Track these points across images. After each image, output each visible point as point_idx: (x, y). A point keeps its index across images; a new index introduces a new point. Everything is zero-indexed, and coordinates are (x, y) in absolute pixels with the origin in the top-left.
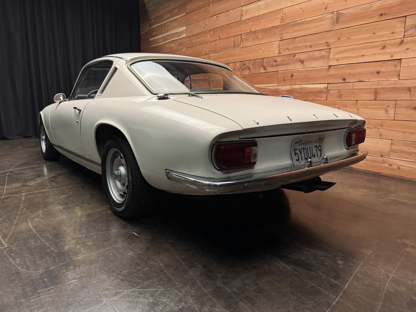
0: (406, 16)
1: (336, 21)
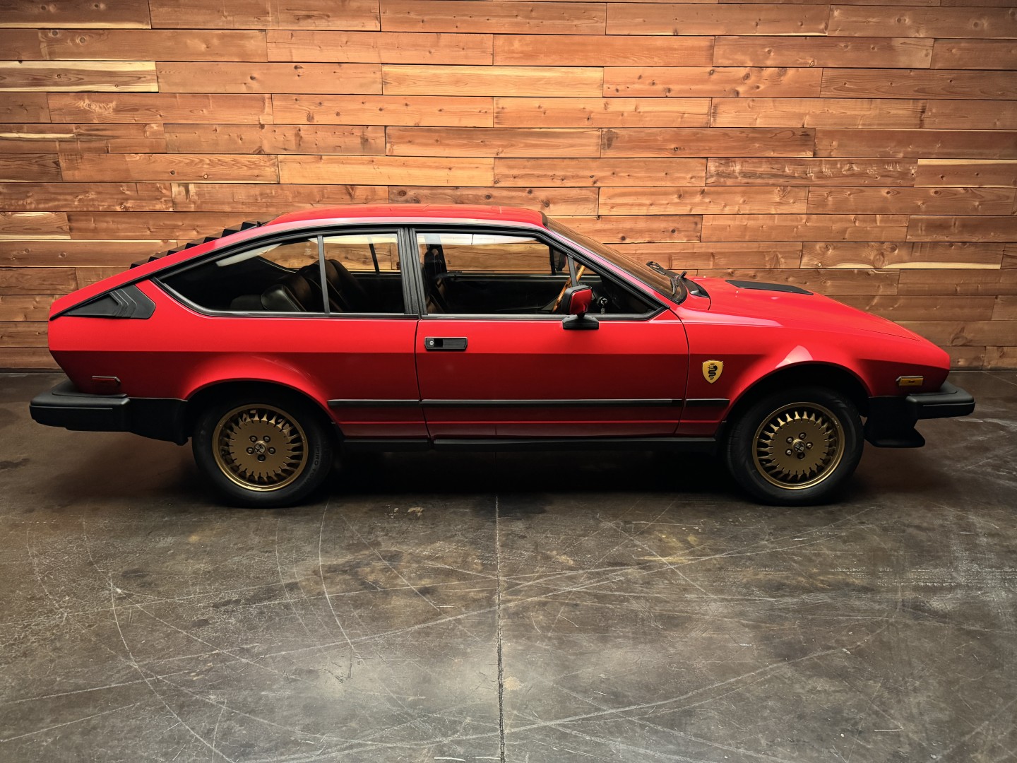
0: (707, 157)
1: (606, 144)
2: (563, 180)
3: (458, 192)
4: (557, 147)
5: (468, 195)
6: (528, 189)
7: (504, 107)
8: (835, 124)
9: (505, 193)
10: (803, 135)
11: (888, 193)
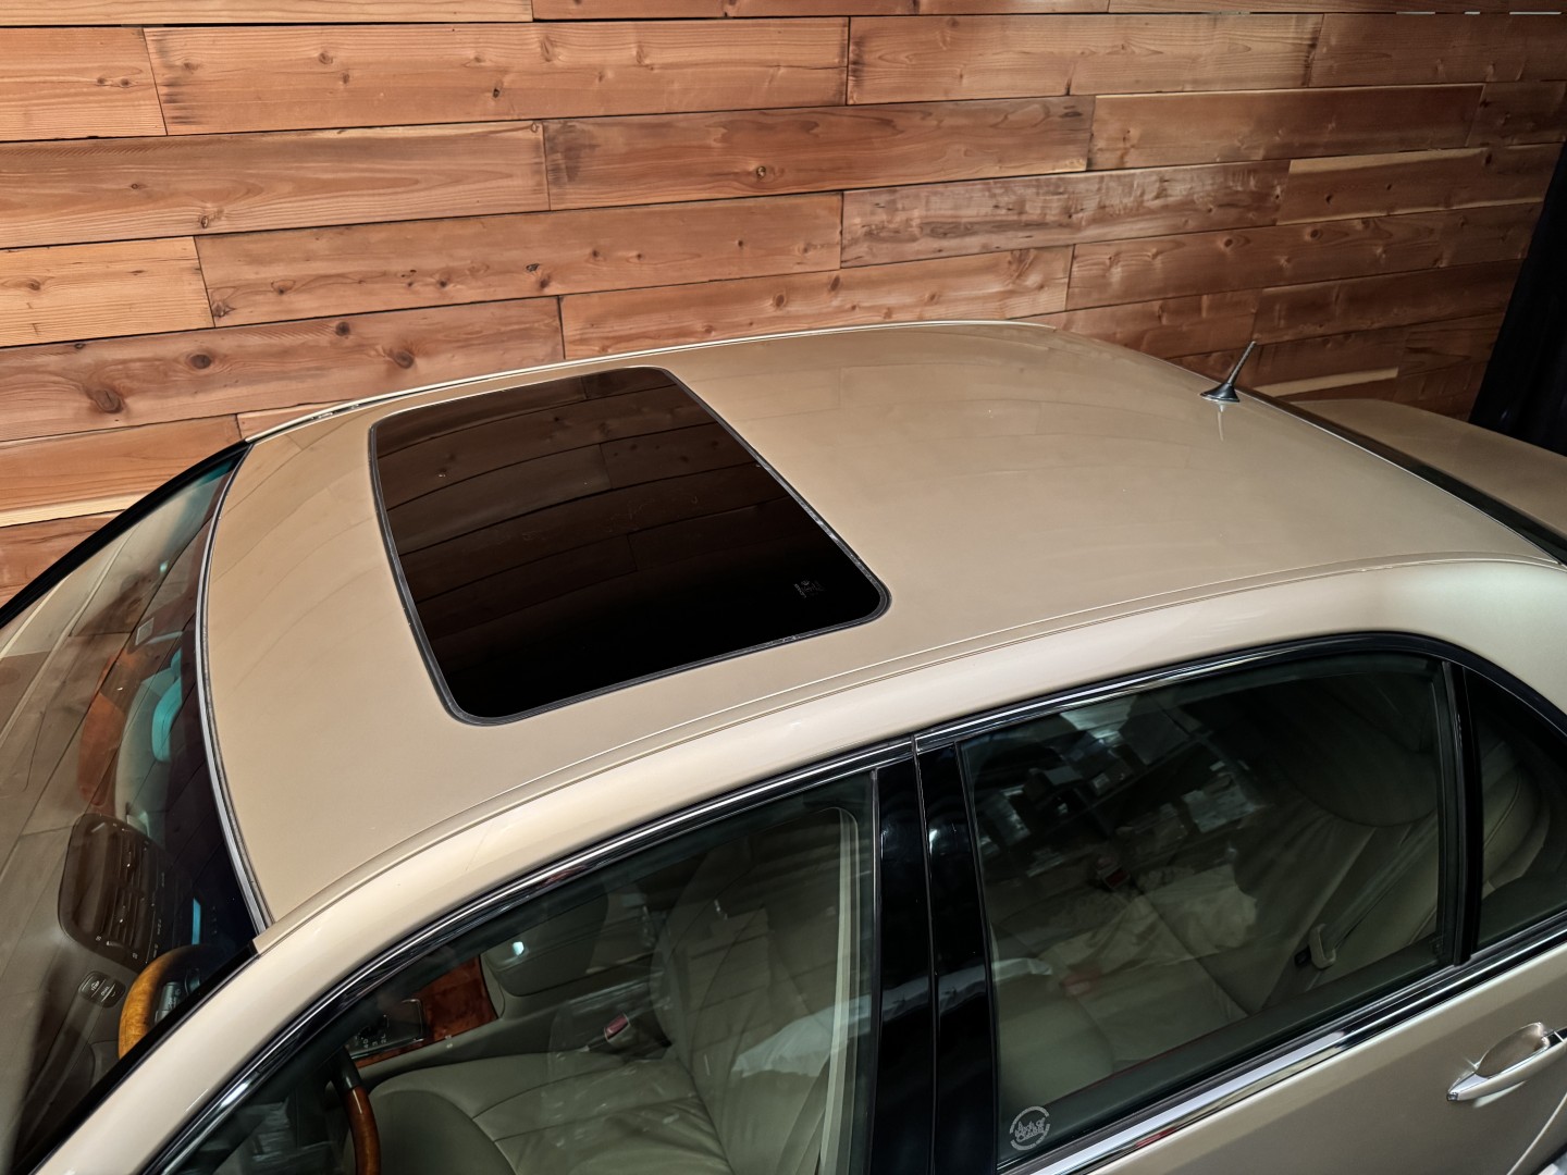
0: (842, 190)
1: (563, 166)
2: (443, 284)
3: (87, 357)
4: (409, 183)
5: (124, 362)
6: (335, 323)
7: (194, 60)
8: (1137, 82)
9: (255, 341)
10: (1066, 115)
11: (1228, 243)
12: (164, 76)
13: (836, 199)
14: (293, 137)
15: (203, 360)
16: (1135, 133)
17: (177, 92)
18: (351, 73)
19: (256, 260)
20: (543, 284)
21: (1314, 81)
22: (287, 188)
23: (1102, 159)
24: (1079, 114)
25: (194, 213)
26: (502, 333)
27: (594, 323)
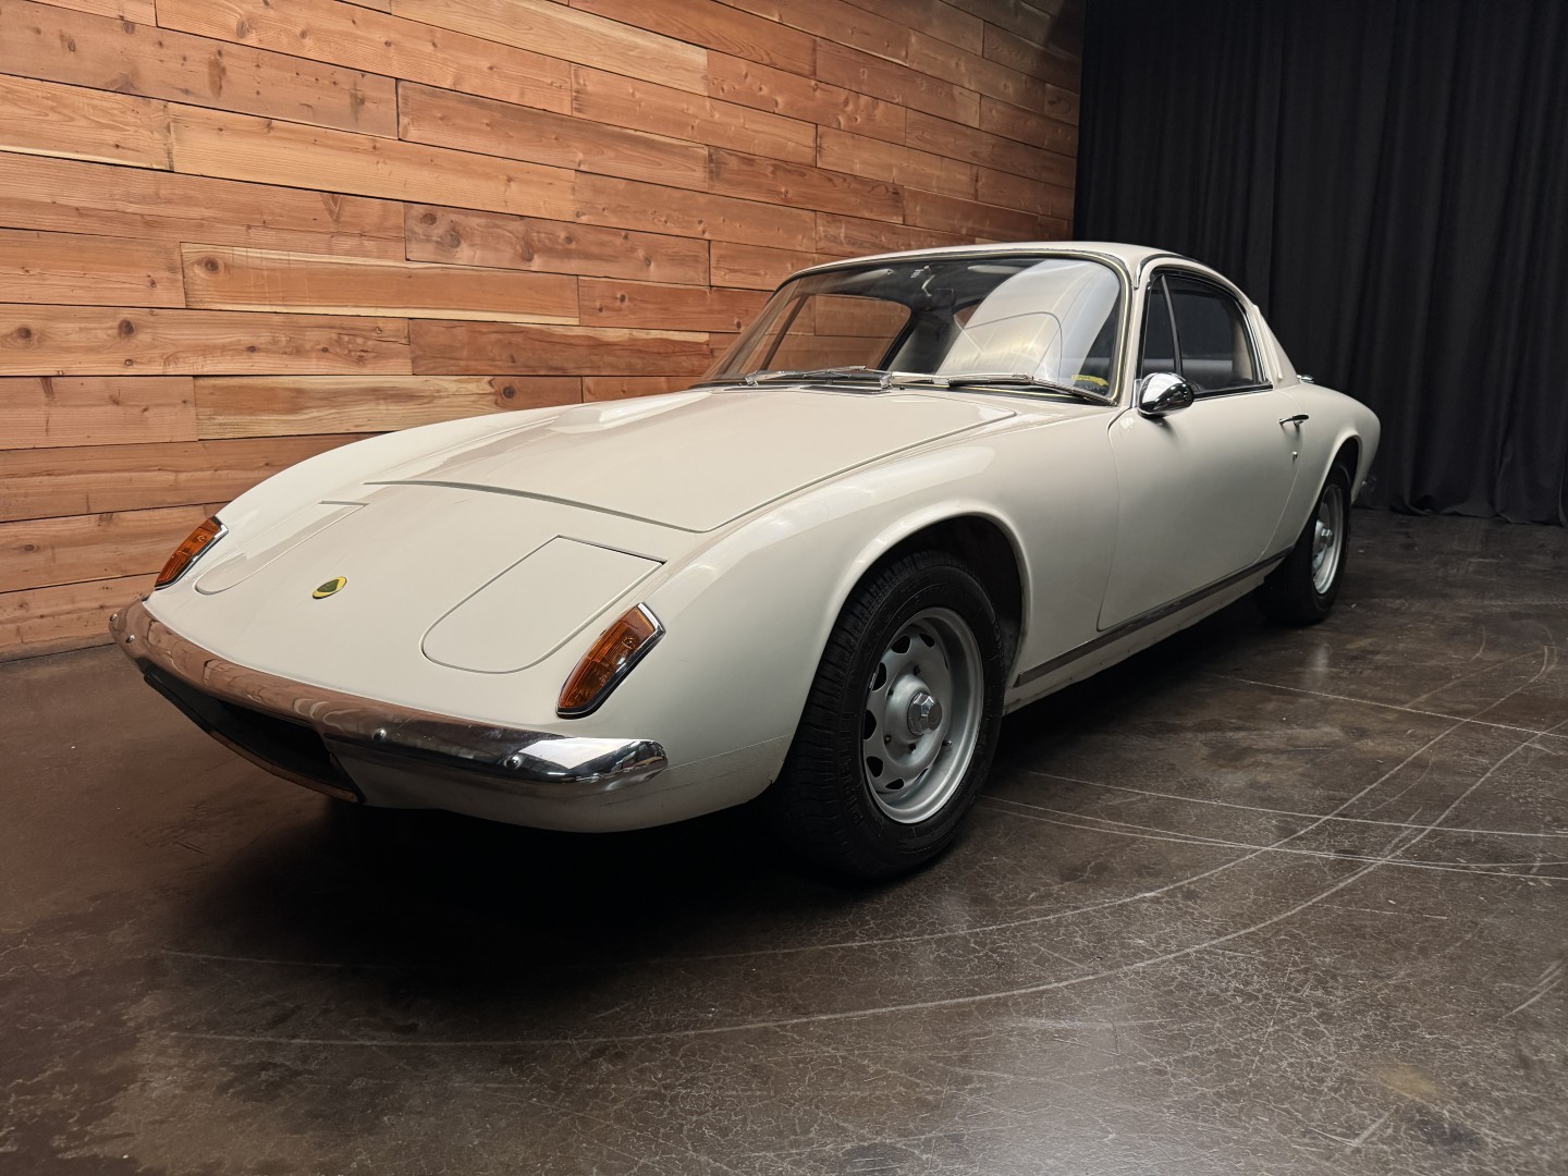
1: (714, 171)
2: (666, 222)
6: (623, 233)
7: (586, 83)
8: (918, 183)
9: (592, 235)
12: (575, 86)
13: (813, 214)
14: (617, 129)
15: (569, 240)
16: (918, 208)
17: (579, 96)
18: (643, 104)
19: (597, 191)
20: (704, 232)
21: (980, 198)
22: (612, 154)
23: (910, 221)
24: (896, 193)
25: (577, 160)
26: (686, 256)
27: (721, 258)
